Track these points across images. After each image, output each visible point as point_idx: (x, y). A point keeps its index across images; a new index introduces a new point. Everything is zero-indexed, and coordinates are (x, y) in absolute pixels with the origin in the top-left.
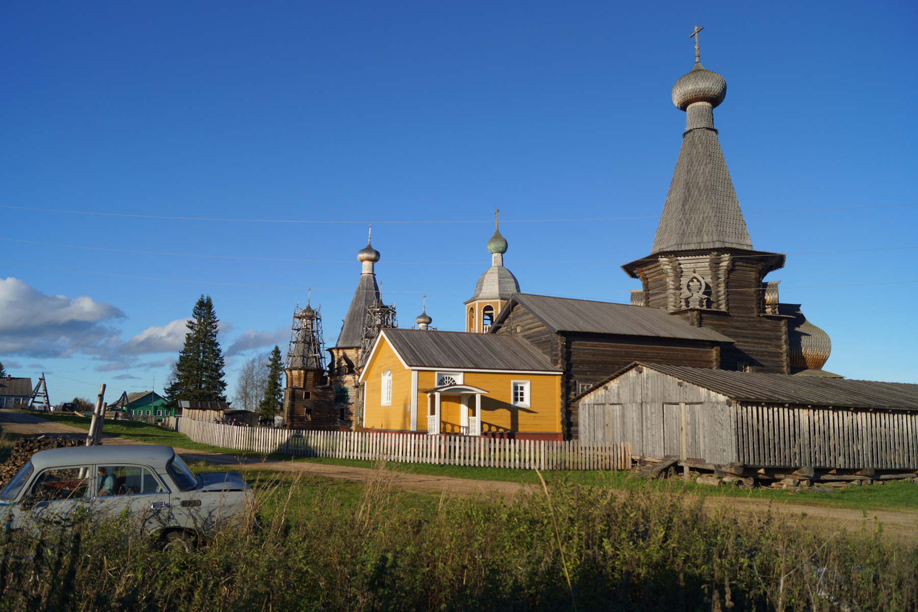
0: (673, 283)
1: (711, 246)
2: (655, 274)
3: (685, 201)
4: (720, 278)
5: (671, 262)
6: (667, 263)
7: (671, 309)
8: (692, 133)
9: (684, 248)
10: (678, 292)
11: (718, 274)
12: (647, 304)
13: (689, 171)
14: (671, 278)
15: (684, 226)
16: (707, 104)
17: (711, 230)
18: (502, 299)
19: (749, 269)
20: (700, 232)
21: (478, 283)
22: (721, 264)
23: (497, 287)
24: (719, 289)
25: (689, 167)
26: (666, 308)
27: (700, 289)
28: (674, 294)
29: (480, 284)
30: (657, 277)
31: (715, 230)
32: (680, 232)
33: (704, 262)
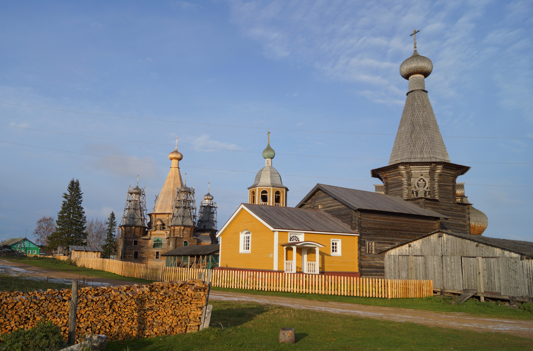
0: (407, 181)
1: (429, 160)
2: (394, 175)
3: (412, 133)
4: (435, 180)
5: (406, 169)
6: (404, 169)
7: (405, 197)
8: (413, 92)
9: (413, 161)
10: (410, 187)
11: (434, 177)
12: (387, 193)
14: (406, 179)
15: (412, 148)
16: (422, 76)
17: (428, 151)
18: (273, 187)
20: (421, 152)
21: (257, 176)
22: (437, 171)
23: (270, 179)
24: (435, 186)
25: (413, 113)
26: (402, 196)
27: (425, 186)
28: (407, 188)
29: (258, 177)
30: (395, 177)
31: (431, 151)
32: (410, 151)
33: (426, 170)
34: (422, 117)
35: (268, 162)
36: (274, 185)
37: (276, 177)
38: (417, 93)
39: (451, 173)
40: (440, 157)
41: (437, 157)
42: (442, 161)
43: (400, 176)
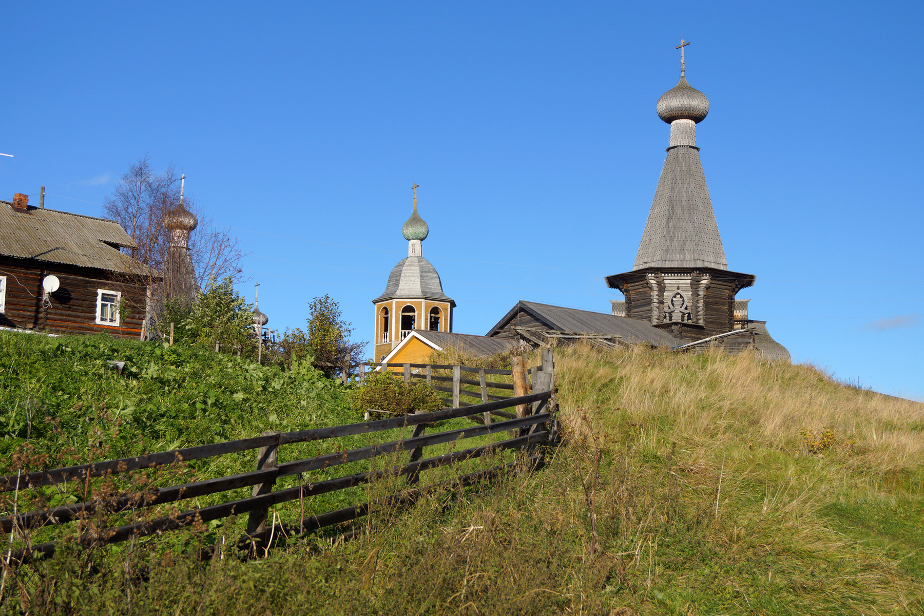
0: (657, 297)
1: (692, 265)
4: (699, 295)
5: (657, 278)
6: (653, 278)
7: (655, 321)
9: (668, 265)
10: (661, 306)
11: (698, 291)
14: (656, 293)
15: (669, 243)
16: (691, 122)
17: (692, 249)
18: (425, 299)
19: (724, 287)
20: (682, 250)
22: (702, 282)
24: (699, 305)
26: (650, 321)
27: (683, 304)
28: (658, 308)
30: (641, 290)
32: (664, 249)
33: (686, 281)
34: (687, 192)
35: (414, 247)
36: (429, 296)
37: (431, 278)
38: (681, 151)
39: (726, 284)
40: (711, 259)
41: (706, 259)
42: (713, 266)
43: (648, 289)
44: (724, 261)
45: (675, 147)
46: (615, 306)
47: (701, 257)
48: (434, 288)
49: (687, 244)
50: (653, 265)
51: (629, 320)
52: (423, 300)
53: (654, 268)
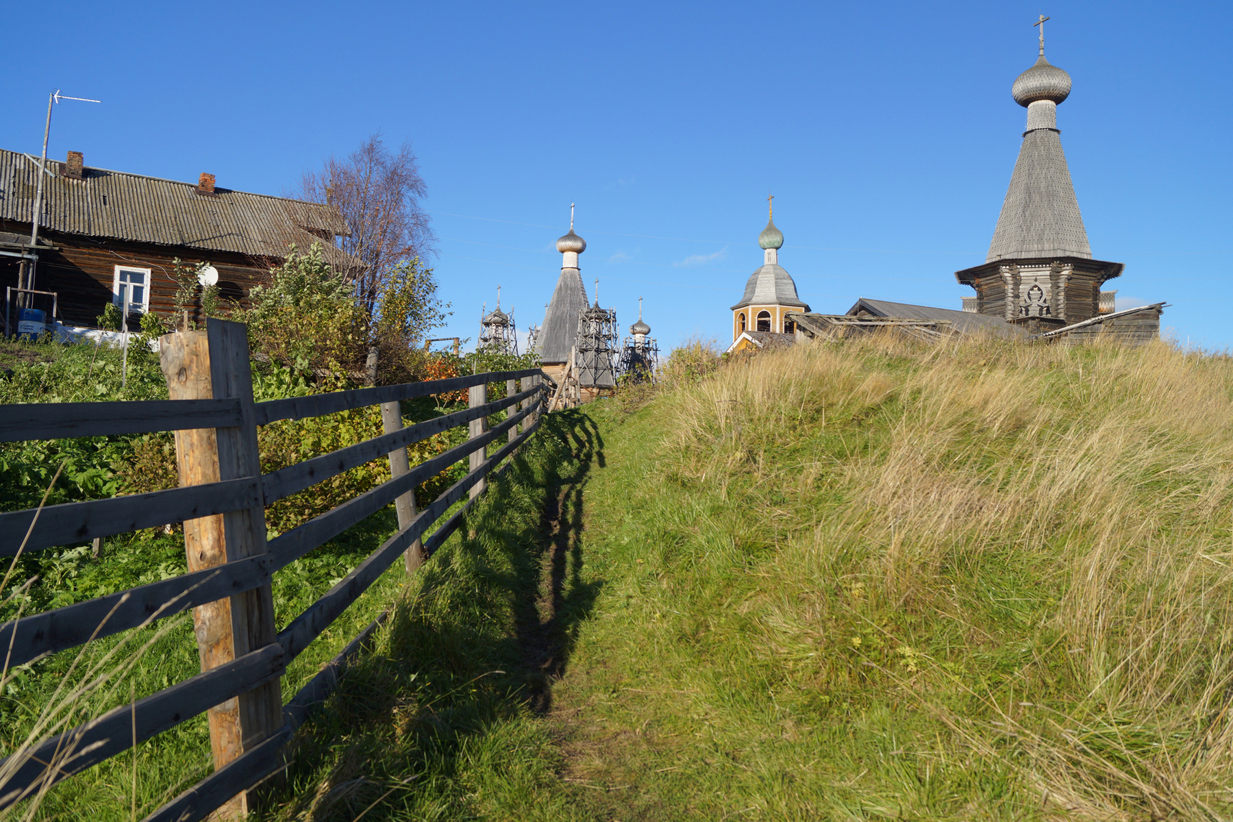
0: (1012, 291)
1: (1051, 255)
2: (992, 281)
3: (1026, 206)
4: (1060, 287)
5: (1011, 270)
6: (1007, 271)
7: (1009, 317)
9: (1024, 256)
10: (1017, 299)
11: (1058, 282)
13: (1030, 175)
14: (1011, 286)
15: (1025, 233)
16: (1051, 103)
17: (1052, 238)
18: (780, 304)
19: (1088, 278)
20: (1040, 240)
21: (748, 285)
22: (1063, 273)
23: (773, 289)
24: (1059, 298)
25: (1030, 170)
27: (1041, 297)
28: (1013, 302)
29: (752, 285)
30: (993, 285)
31: (1056, 238)
34: (1046, 178)
35: (770, 256)
36: (783, 301)
37: (786, 284)
38: (1039, 135)
39: (1091, 274)
40: (1073, 248)
41: (1067, 248)
42: (1075, 255)
43: (1002, 282)
44: (1089, 250)
45: (1032, 131)
46: (966, 303)
47: (1062, 246)
48: (789, 293)
49: (1046, 233)
50: (1007, 257)
51: (981, 316)
52: (777, 306)
53: (1009, 260)
